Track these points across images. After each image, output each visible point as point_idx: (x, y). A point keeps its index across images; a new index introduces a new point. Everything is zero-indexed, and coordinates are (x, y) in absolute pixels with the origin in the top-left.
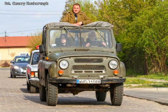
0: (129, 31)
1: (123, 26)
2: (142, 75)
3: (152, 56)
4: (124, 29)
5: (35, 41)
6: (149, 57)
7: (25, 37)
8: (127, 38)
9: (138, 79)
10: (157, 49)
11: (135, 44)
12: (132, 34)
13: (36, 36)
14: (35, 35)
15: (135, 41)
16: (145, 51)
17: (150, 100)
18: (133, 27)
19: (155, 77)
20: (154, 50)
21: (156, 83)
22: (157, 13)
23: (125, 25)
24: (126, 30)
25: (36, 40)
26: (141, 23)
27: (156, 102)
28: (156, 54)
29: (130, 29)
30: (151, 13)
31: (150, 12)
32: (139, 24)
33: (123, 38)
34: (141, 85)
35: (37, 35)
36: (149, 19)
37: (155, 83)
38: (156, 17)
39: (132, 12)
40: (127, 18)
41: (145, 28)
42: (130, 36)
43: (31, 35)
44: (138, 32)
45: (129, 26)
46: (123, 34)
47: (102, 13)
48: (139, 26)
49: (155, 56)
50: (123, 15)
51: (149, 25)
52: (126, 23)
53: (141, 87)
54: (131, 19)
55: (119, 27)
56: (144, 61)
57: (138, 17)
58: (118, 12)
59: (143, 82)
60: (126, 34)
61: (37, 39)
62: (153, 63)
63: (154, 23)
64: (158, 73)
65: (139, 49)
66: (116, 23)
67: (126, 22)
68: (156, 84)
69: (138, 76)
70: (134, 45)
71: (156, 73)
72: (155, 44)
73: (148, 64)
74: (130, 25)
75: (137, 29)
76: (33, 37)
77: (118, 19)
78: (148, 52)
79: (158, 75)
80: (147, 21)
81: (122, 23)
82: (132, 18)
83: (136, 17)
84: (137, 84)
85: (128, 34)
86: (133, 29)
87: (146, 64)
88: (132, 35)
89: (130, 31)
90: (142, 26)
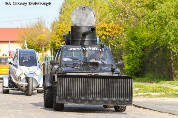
0: (149, 23)
1: (143, 17)
2: (166, 81)
4: (144, 20)
6: (176, 57)
7: (15, 28)
8: (147, 32)
9: (160, 86)
11: (157, 40)
12: (154, 26)
13: (28, 28)
14: (27, 26)
15: (157, 36)
16: (171, 50)
17: (173, 114)
18: (155, 18)
23: (145, 15)
26: (165, 13)
29: (150, 21)
32: (163, 14)
33: (142, 32)
34: (163, 93)
35: (30, 27)
40: (147, 5)
41: (170, 19)
42: (151, 30)
43: (22, 26)
44: (161, 24)
45: (149, 16)
46: (141, 26)
48: (163, 16)
50: (142, 2)
51: (177, 16)
53: (164, 96)
54: (152, 7)
55: (137, 17)
56: (170, 62)
57: (162, 5)
59: (166, 90)
60: (147, 27)
61: (29, 32)
65: (162, 46)
66: (133, 11)
67: (146, 11)
69: (162, 82)
70: (156, 41)
73: (174, 66)
75: (160, 20)
76: (24, 29)
77: (137, 6)
78: (174, 51)
80: (173, 10)
82: (154, 6)
83: (159, 4)
84: (158, 92)
85: (149, 26)
86: (155, 21)
87: (171, 66)
88: (153, 28)
89: (151, 22)
90: (167, 16)
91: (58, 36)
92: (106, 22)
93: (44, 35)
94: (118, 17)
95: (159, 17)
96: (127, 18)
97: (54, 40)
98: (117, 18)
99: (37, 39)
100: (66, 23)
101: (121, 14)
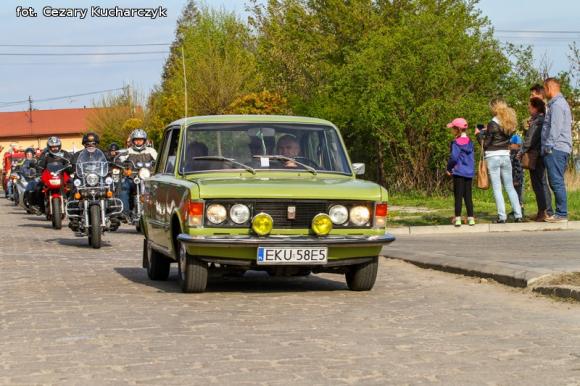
0: (335, 90)
1: (322, 78)
3: (395, 149)
4: (325, 83)
5: (103, 119)
6: (387, 151)
7: (79, 109)
8: (332, 106)
10: (407, 131)
11: (352, 120)
12: (345, 95)
13: (105, 107)
14: (104, 104)
15: (351, 113)
16: (378, 138)
17: (392, 258)
18: (346, 79)
19: (404, 202)
20: (400, 135)
21: (406, 214)
22: (404, 42)
23: (326, 74)
24: (328, 87)
25: (106, 117)
26: (365, 69)
27: (406, 261)
28: (405, 144)
29: (337, 84)
30: (388, 42)
31: (386, 41)
32: (361, 71)
33: (323, 107)
35: (108, 105)
36: (385, 58)
37: (403, 215)
38: (402, 53)
39: (343, 40)
40: (329, 56)
41: (374, 81)
42: (338, 102)
43: (94, 104)
44: (358, 91)
45: (335, 76)
46: (321, 96)
47: (268, 47)
48: (360, 75)
49: (402, 150)
50: (319, 50)
51: (386, 73)
52: (328, 67)
54: (339, 59)
55: (311, 79)
56: (376, 161)
57: (358, 55)
58: (307, 41)
60: (330, 97)
61: (108, 115)
62: (396, 167)
63: (398, 67)
64: (409, 191)
65: (361, 132)
66: (302, 69)
68: (406, 218)
70: (349, 123)
71: (407, 191)
72: (402, 120)
73: (385, 169)
74: (337, 73)
75: (356, 82)
76: (97, 109)
77: (309, 58)
78: (385, 140)
79: (410, 196)
80: (378, 63)
81: (319, 69)
82: (342, 56)
83: (352, 53)
85: (335, 95)
86: (346, 85)
87: (380, 169)
88: (343, 99)
89: (339, 88)
90: (367, 75)
91: (164, 119)
92: (253, 91)
93: (136, 119)
94: (275, 80)
95: (354, 77)
96: (292, 80)
97: (155, 127)
98: (272, 83)
99: (124, 127)
100: (178, 95)
101: (281, 75)
